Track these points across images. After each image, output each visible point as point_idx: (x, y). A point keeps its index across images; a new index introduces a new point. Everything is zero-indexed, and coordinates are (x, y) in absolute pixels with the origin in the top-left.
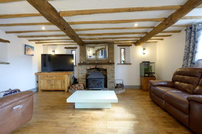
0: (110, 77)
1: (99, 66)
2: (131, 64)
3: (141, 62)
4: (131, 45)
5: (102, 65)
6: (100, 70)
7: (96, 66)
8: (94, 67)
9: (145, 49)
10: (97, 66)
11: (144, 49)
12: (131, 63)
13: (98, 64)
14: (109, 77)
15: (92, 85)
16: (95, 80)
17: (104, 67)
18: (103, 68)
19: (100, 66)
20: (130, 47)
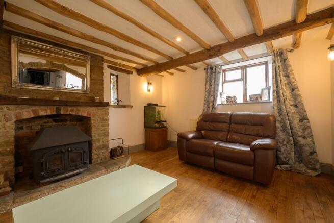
0: (99, 135)
1: (70, 108)
2: (131, 107)
3: (146, 104)
4: (131, 73)
5: (79, 108)
6: (66, 121)
7: (58, 110)
8: (49, 113)
9: (151, 84)
10: (62, 108)
11: (149, 84)
12: (131, 105)
13: (65, 103)
14: (97, 137)
15: (53, 168)
16: (67, 150)
17: (84, 112)
18: (80, 114)
19: (72, 110)
20: (130, 75)
